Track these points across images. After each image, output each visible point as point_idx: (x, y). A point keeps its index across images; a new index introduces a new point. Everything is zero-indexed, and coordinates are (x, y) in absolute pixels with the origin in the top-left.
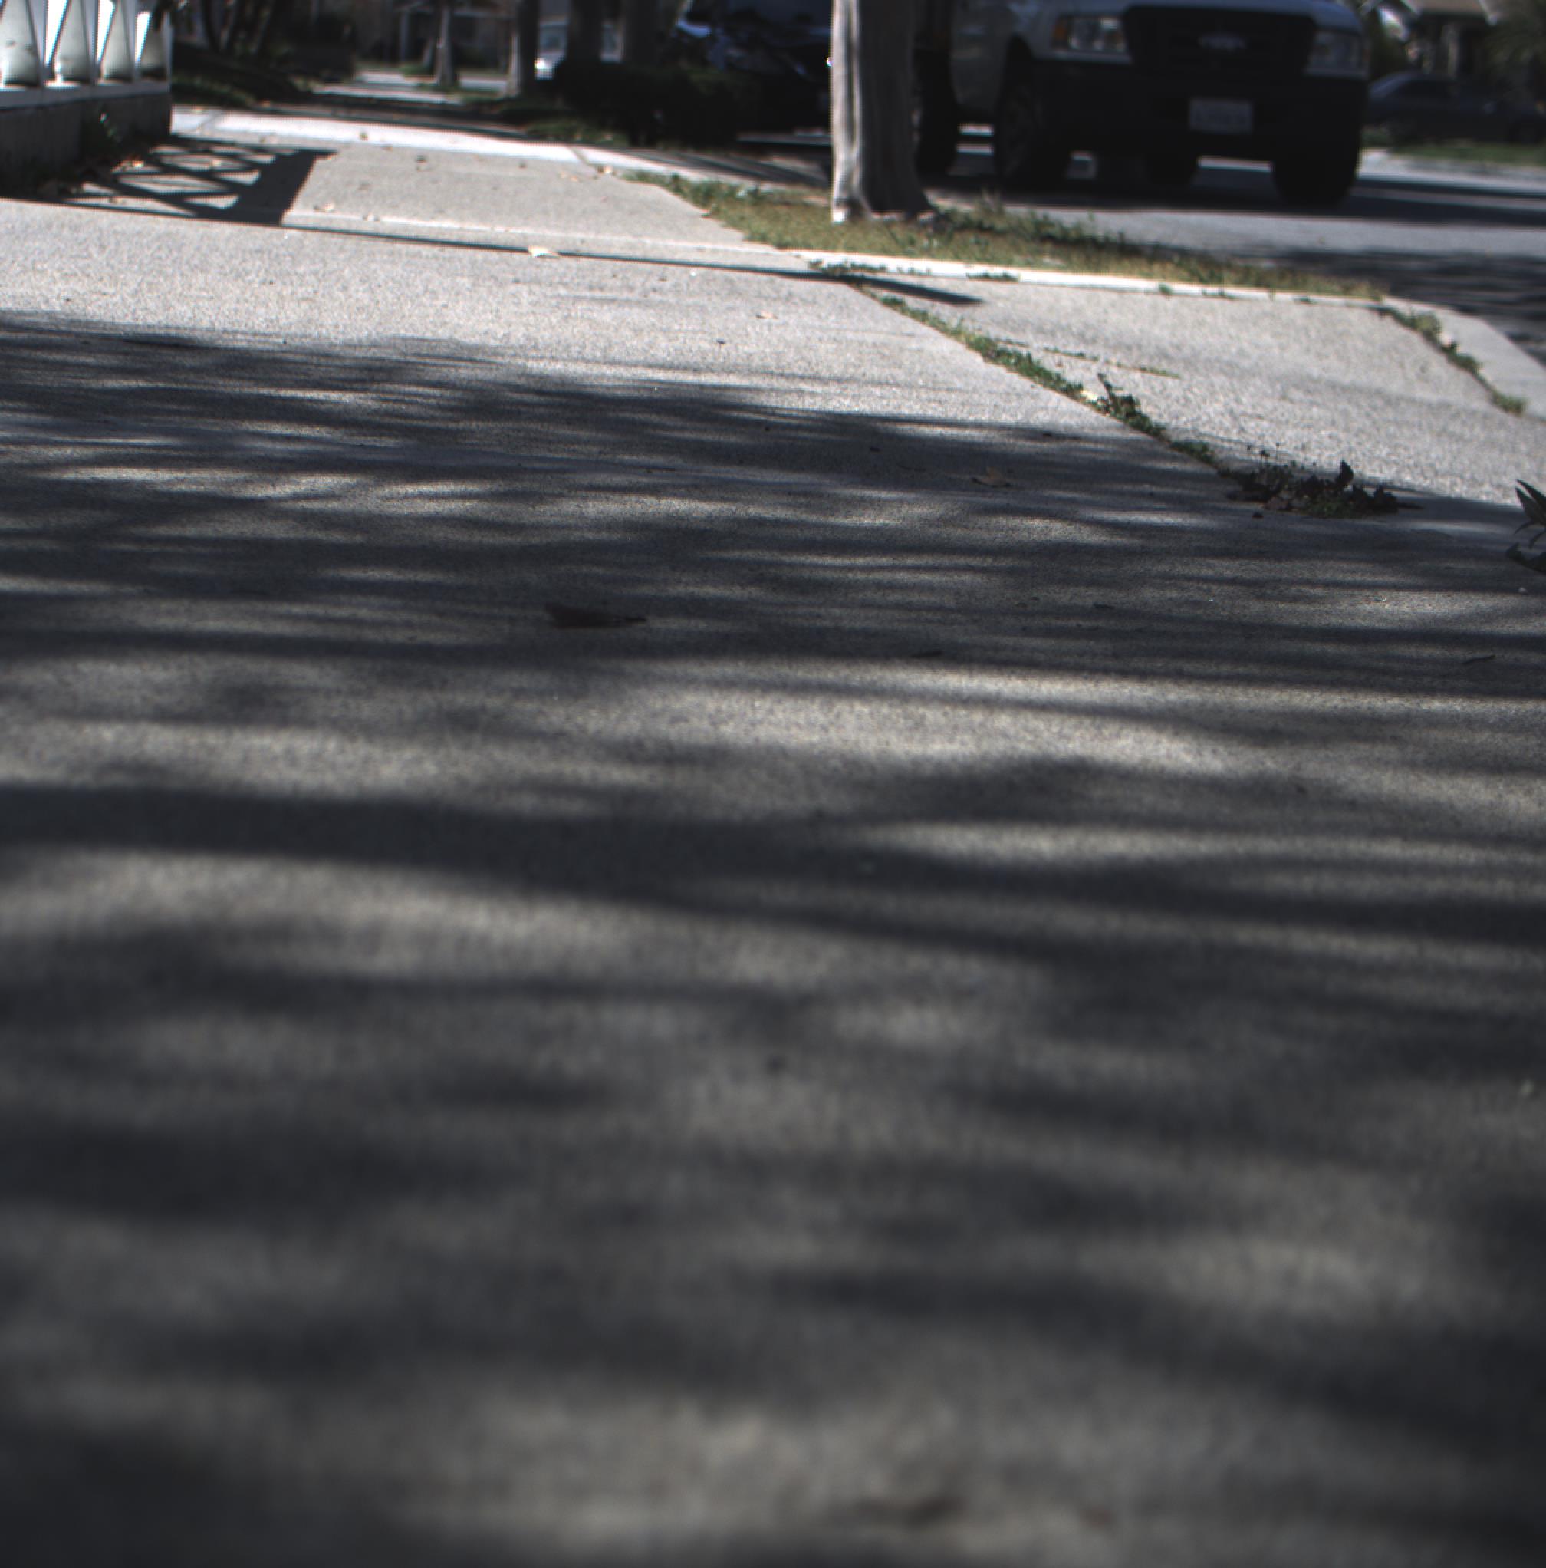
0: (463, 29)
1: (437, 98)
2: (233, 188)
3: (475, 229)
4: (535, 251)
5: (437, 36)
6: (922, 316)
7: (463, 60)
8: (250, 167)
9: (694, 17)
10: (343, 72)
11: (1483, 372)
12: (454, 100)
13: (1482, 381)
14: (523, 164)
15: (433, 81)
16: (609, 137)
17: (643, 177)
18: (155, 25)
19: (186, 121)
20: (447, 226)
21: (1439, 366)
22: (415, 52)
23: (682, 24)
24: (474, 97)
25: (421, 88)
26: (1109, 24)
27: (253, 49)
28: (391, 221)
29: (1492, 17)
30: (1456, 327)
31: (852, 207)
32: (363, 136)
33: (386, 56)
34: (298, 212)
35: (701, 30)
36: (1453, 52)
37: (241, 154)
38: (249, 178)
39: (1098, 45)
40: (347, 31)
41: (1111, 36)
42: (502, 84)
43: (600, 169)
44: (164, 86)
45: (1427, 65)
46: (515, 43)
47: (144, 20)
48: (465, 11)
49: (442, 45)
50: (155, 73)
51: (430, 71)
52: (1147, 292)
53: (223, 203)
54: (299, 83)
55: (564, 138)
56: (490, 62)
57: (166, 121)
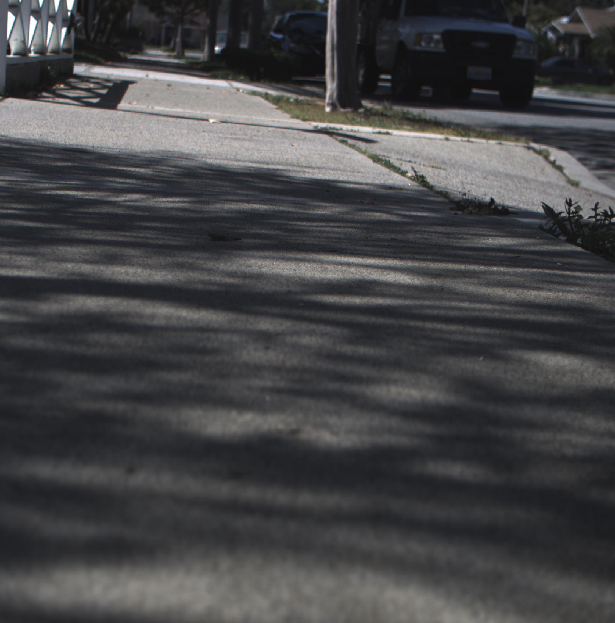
0: (186, 33)
1: (176, 61)
2: (98, 95)
3: (189, 112)
4: (212, 121)
5: (176, 36)
6: (353, 146)
7: (186, 46)
8: (104, 87)
9: (277, 31)
10: (139, 50)
11: (566, 171)
12: (182, 62)
13: (564, 175)
14: (208, 87)
15: (174, 54)
16: (242, 78)
17: (254, 93)
18: (68, 32)
19: (79, 69)
20: (179, 111)
21: (549, 169)
22: (167, 42)
23: (272, 34)
24: (190, 60)
25: (169, 57)
26: (437, 37)
27: (104, 40)
28: (158, 109)
29: (592, 36)
30: (556, 154)
31: (333, 106)
32: (147, 76)
33: (156, 44)
34: (123, 105)
35: (279, 36)
36: (577, 49)
37: (101, 82)
38: (104, 92)
39: (432, 45)
40: (141, 33)
41: (437, 42)
42: (201, 55)
43: (238, 90)
44: (71, 56)
45: (567, 54)
46: (207, 40)
47: (64, 31)
48: (187, 26)
49: (178, 40)
50: (68, 51)
51: (173, 50)
52: (440, 139)
53: (95, 101)
54: (122, 54)
55: (225, 77)
56: (197, 47)
57: (72, 69)
